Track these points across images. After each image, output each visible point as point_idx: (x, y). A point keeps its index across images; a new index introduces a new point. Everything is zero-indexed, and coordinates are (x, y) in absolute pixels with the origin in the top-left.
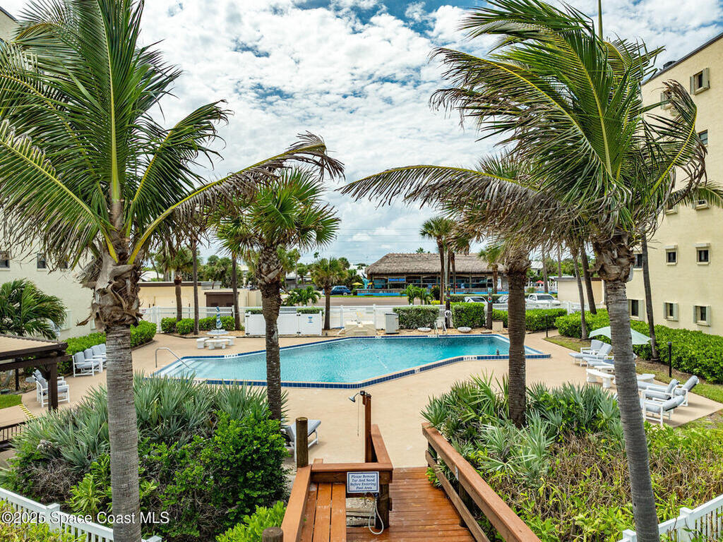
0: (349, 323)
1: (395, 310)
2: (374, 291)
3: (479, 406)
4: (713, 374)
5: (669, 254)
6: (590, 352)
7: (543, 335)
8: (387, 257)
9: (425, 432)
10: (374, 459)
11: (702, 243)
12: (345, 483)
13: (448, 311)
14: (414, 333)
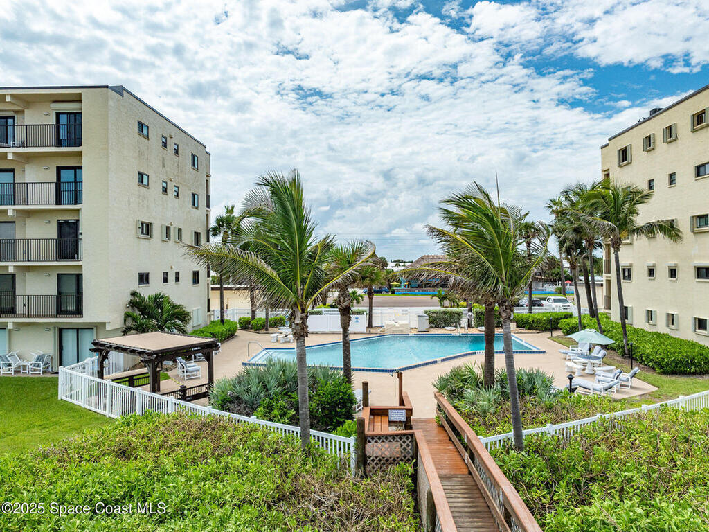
0: (388, 323)
1: (426, 312)
2: (410, 291)
3: (465, 380)
4: (662, 367)
5: (650, 270)
6: (576, 349)
7: (548, 334)
8: (422, 258)
9: (436, 397)
10: (404, 405)
11: (672, 263)
12: (388, 415)
13: (470, 313)
14: (442, 331)
